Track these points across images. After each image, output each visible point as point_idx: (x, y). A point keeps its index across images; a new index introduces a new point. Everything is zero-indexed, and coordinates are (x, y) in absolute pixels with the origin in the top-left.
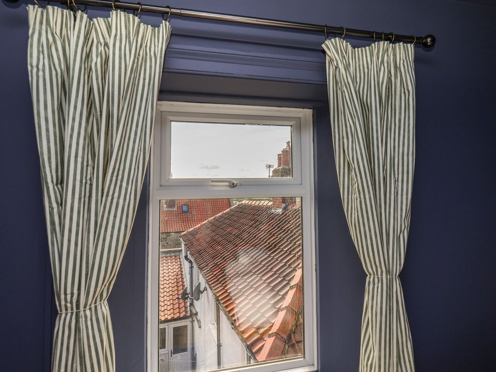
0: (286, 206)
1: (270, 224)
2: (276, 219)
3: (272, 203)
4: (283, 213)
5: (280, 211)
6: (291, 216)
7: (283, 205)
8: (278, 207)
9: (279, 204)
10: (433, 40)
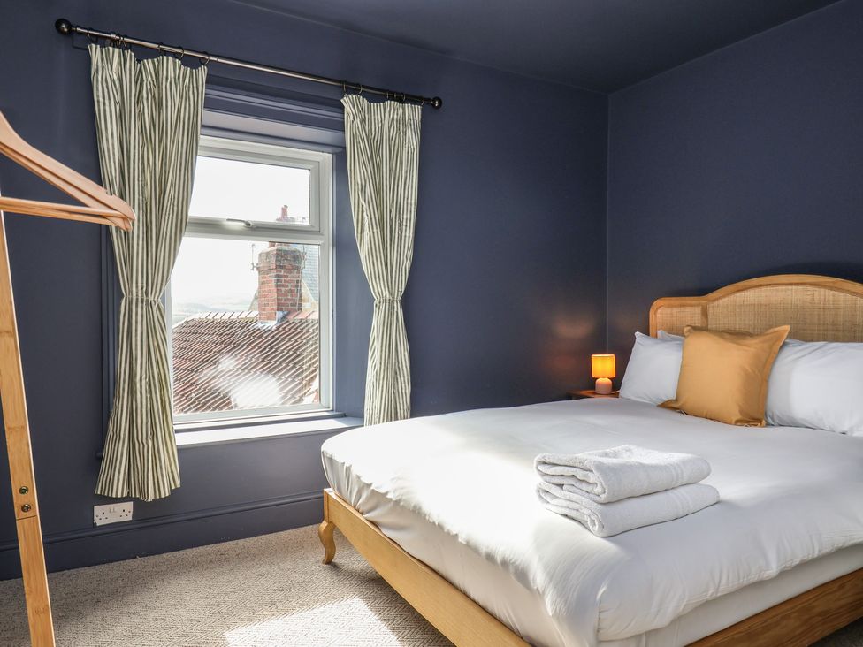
0: (284, 317)
1: (256, 346)
2: (266, 338)
3: (257, 312)
4: (278, 328)
5: (272, 324)
6: (292, 331)
7: (280, 314)
8: (268, 319)
9: (270, 314)
10: (440, 103)
